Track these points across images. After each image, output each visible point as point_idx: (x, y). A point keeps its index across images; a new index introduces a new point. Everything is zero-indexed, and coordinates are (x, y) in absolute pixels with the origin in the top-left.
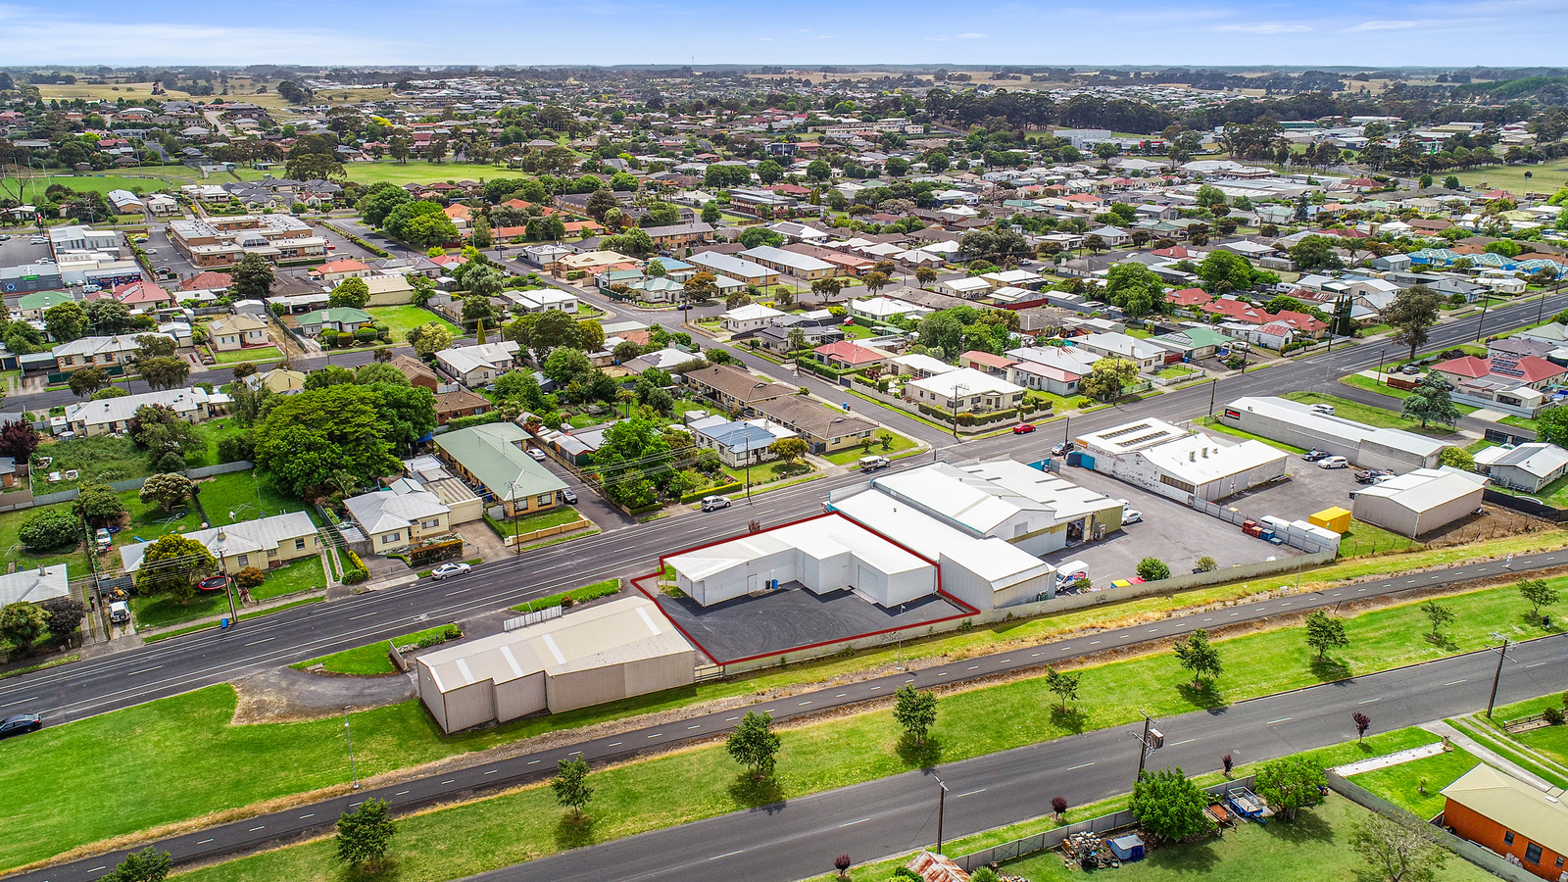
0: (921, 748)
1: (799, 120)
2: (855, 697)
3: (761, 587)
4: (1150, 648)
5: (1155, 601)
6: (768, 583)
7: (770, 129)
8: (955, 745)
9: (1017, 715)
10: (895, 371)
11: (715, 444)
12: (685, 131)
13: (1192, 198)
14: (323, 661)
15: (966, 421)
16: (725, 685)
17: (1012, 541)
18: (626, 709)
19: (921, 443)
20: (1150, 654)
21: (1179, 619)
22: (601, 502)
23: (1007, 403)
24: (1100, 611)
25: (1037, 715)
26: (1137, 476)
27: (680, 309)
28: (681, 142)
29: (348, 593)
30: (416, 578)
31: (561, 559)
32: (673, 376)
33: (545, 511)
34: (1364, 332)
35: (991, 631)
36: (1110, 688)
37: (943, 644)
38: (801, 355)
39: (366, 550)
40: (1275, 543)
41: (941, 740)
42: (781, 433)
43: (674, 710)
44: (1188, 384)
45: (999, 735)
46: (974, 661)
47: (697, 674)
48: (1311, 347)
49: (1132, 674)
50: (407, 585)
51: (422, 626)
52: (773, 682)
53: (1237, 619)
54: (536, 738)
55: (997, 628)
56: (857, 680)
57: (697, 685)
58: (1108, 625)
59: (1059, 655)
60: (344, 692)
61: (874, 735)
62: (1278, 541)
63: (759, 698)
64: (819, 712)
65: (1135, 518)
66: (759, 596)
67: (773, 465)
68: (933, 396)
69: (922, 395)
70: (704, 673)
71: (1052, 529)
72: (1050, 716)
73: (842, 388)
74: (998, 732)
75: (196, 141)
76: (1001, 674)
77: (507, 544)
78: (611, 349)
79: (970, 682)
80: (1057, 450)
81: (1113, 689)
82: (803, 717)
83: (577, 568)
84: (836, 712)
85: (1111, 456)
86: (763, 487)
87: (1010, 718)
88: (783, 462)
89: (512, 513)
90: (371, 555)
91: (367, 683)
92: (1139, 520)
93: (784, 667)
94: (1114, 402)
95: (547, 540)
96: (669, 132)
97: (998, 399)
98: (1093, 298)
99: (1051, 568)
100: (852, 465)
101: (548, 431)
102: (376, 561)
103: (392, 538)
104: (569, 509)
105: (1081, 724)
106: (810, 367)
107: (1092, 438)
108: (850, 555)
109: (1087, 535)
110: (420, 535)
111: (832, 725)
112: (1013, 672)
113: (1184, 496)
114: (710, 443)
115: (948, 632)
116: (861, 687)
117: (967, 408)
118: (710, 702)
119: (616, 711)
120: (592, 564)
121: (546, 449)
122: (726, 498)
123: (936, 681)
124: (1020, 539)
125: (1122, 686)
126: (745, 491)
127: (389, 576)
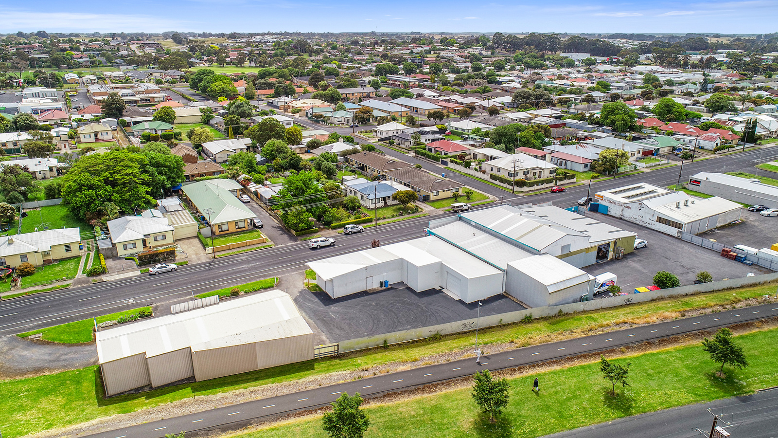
0: (494, 426)
1: (427, 48)
2: (440, 377)
3: (376, 286)
4: (676, 342)
5: (668, 303)
6: (381, 284)
7: (412, 52)
8: (523, 424)
9: (575, 397)
10: (475, 156)
11: (359, 196)
12: (368, 53)
13: (640, 81)
14: (43, 332)
15: (521, 184)
16: (338, 361)
17: (561, 257)
18: (256, 379)
19: (491, 197)
20: (677, 346)
21: (693, 319)
22: (278, 227)
23: (546, 175)
24: (628, 310)
25: (591, 397)
26: (639, 218)
27: (351, 127)
28: (365, 58)
29: (88, 282)
30: (138, 273)
31: (241, 263)
32: (339, 158)
33: (240, 231)
34: (762, 142)
35: (545, 323)
36: (649, 375)
37: (511, 333)
38: (418, 148)
39: (112, 254)
40: (748, 264)
41: (512, 418)
42: (402, 188)
43: (294, 381)
44: (659, 167)
45: (561, 415)
46: (536, 348)
47: (316, 352)
48: (732, 149)
49: (666, 363)
50: (131, 278)
51: (128, 307)
52: (376, 359)
53: (740, 319)
54: (177, 403)
55: (550, 321)
56: (442, 361)
57: (315, 360)
58: (637, 321)
59: (604, 345)
60: (46, 357)
61: (454, 412)
62: (750, 263)
63: (362, 374)
64: (409, 389)
65: (642, 245)
66: (374, 292)
67: (395, 207)
68: (499, 170)
69: (492, 170)
70: (322, 351)
71: (587, 250)
72: (602, 398)
73: (442, 166)
74: (560, 412)
75: (122, 57)
76: (558, 360)
77: (208, 252)
78: (306, 144)
79: (534, 366)
80: (581, 201)
81: (652, 376)
82: (395, 394)
83: (249, 270)
84: (423, 390)
85: (620, 204)
86: (387, 221)
87: (569, 399)
88: (402, 206)
89: (217, 233)
90: (115, 257)
91: (67, 350)
92: (645, 247)
93: (385, 347)
94: (614, 175)
95: (236, 250)
96: (359, 53)
97: (540, 172)
98: (592, 123)
99: (592, 277)
100: (447, 208)
101: (255, 185)
102: (117, 262)
103: (131, 246)
104: (256, 231)
105: (630, 407)
106: (423, 154)
107: (606, 194)
108: (441, 265)
109: (610, 255)
110: (151, 245)
111: (419, 402)
112: (568, 359)
113: (674, 231)
114: (355, 193)
115: (514, 323)
116: (445, 368)
117: (521, 177)
118: (323, 375)
119: (247, 381)
120: (261, 267)
121: (252, 196)
122: (360, 227)
123: (506, 365)
124: (566, 256)
125: (659, 373)
126: (374, 223)
127: (121, 271)
